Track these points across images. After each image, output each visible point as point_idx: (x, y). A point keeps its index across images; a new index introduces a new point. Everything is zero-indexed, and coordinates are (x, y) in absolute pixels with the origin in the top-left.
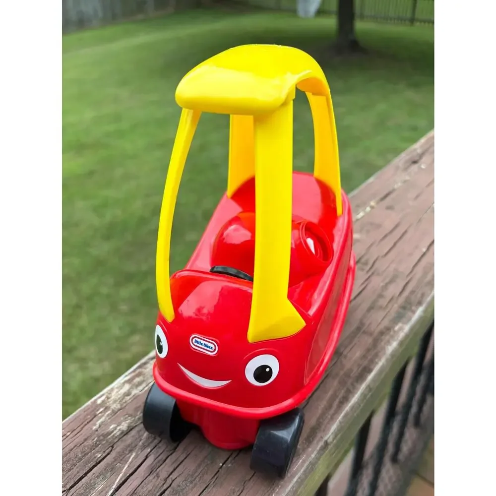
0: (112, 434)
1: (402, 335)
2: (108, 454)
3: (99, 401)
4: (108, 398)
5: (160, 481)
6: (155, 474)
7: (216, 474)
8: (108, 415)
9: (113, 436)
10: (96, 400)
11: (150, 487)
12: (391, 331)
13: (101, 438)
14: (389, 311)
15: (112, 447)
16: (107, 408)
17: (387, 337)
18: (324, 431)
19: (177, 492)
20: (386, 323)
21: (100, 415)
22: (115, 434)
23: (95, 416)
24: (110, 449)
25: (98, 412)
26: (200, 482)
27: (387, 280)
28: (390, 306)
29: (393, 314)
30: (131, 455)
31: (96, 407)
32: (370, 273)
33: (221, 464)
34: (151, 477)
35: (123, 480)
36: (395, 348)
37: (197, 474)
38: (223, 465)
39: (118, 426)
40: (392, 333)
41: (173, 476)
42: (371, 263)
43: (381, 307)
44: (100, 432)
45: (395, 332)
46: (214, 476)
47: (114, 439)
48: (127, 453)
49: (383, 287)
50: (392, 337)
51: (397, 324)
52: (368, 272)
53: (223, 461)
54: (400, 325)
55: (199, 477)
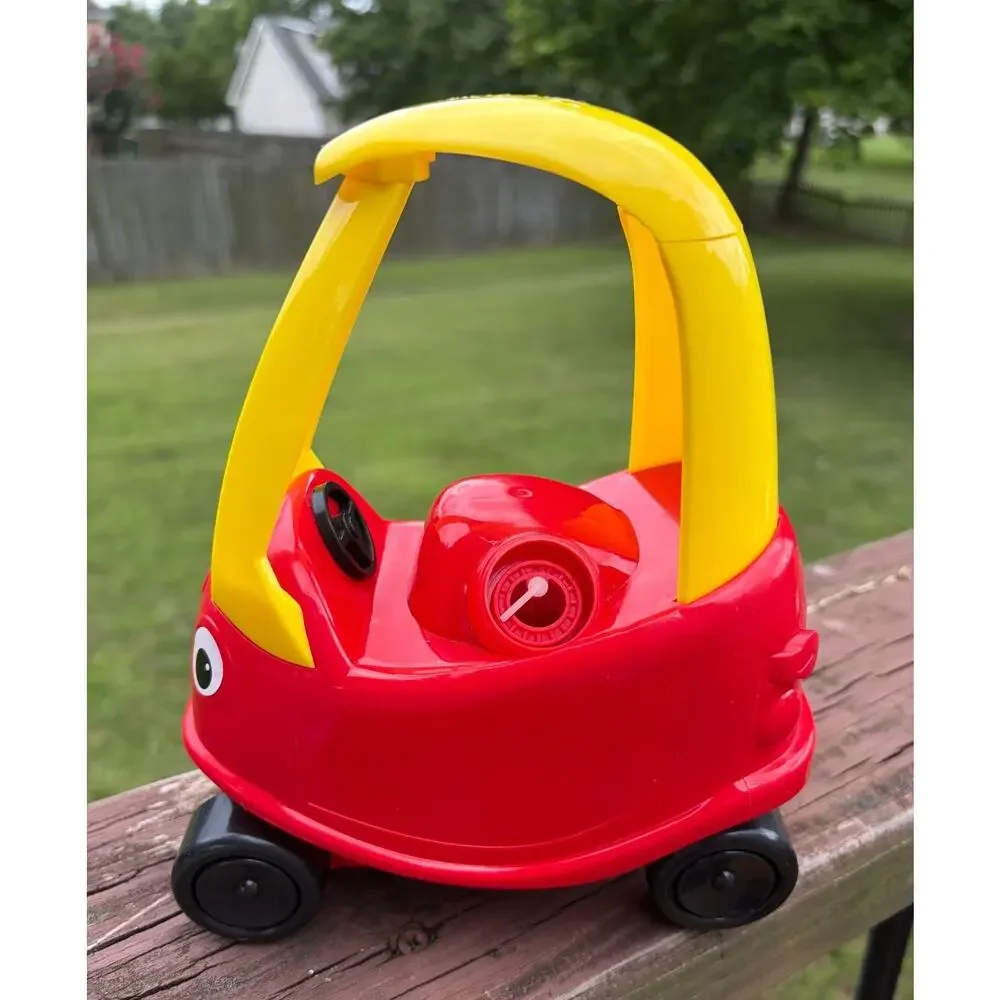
0: (152, 850)
1: (852, 843)
2: (126, 881)
3: (165, 789)
4: (182, 788)
5: (184, 961)
6: (181, 945)
7: (292, 987)
8: (164, 817)
9: (153, 853)
10: (160, 786)
11: (160, 964)
12: (825, 829)
13: (131, 850)
14: (843, 787)
15: (139, 871)
16: (170, 804)
17: (811, 839)
18: (563, 980)
19: (202, 992)
20: (821, 809)
21: (153, 812)
22: (159, 850)
23: (144, 811)
24: (133, 873)
25: (151, 806)
26: (257, 989)
27: (867, 725)
28: (849, 777)
29: (848, 796)
30: (162, 896)
31: (155, 796)
32: (833, 701)
33: (312, 972)
34: (171, 948)
35: (121, 934)
36: (820, 867)
37: (256, 973)
38: (315, 974)
39: (171, 839)
40: (827, 833)
41: (210, 961)
42: (844, 682)
43: (825, 774)
44: (134, 840)
45: (835, 832)
46: (286, 989)
47: (149, 858)
48: (157, 890)
49: (851, 734)
50: (823, 841)
51: (849, 818)
52: (828, 698)
53: (317, 968)
54: (857, 821)
55: (258, 979)
